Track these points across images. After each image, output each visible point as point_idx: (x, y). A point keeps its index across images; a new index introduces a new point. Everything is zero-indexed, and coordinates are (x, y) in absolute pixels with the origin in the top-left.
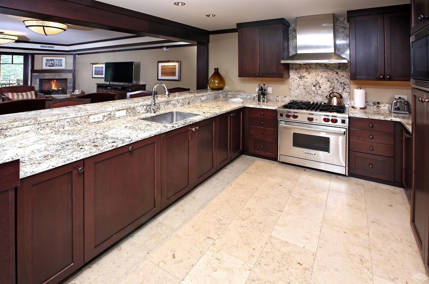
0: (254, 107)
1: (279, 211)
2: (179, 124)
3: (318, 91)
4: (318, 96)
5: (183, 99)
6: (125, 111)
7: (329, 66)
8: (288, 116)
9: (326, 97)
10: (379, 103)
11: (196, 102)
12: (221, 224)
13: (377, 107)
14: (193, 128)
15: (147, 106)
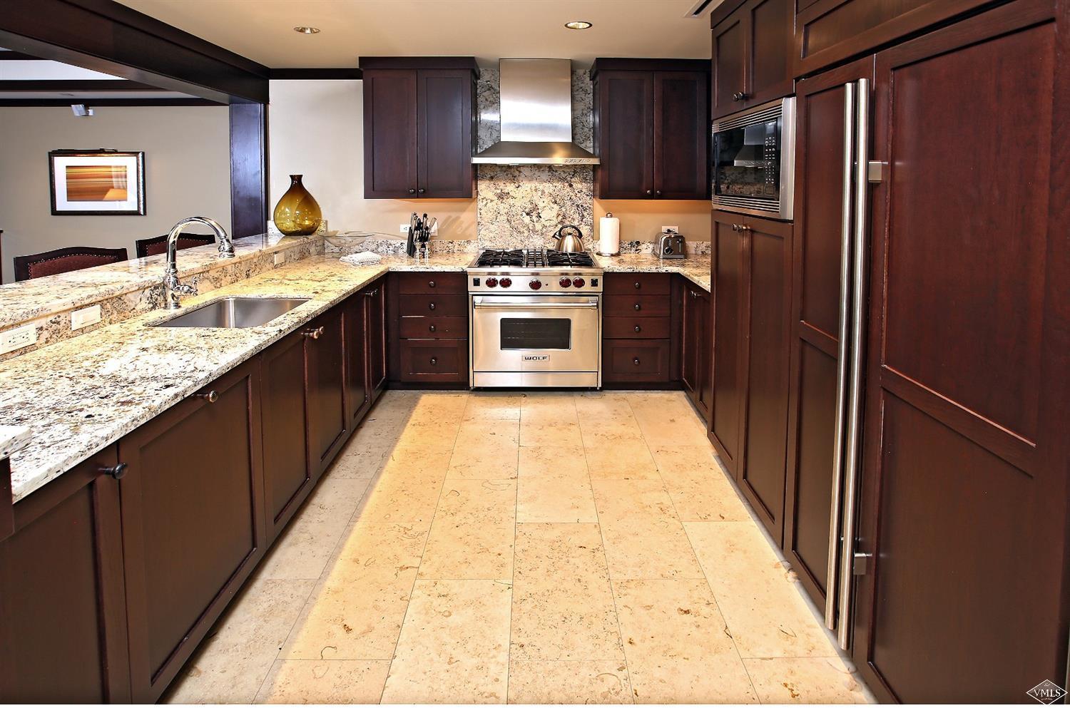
0: (412, 270)
1: (512, 478)
2: (286, 322)
3: (536, 224)
4: (535, 236)
5: (235, 264)
6: (98, 307)
7: (556, 171)
8: (491, 283)
9: (554, 237)
10: (638, 243)
11: (264, 269)
12: (413, 537)
13: (636, 250)
14: (313, 332)
15: (153, 288)
